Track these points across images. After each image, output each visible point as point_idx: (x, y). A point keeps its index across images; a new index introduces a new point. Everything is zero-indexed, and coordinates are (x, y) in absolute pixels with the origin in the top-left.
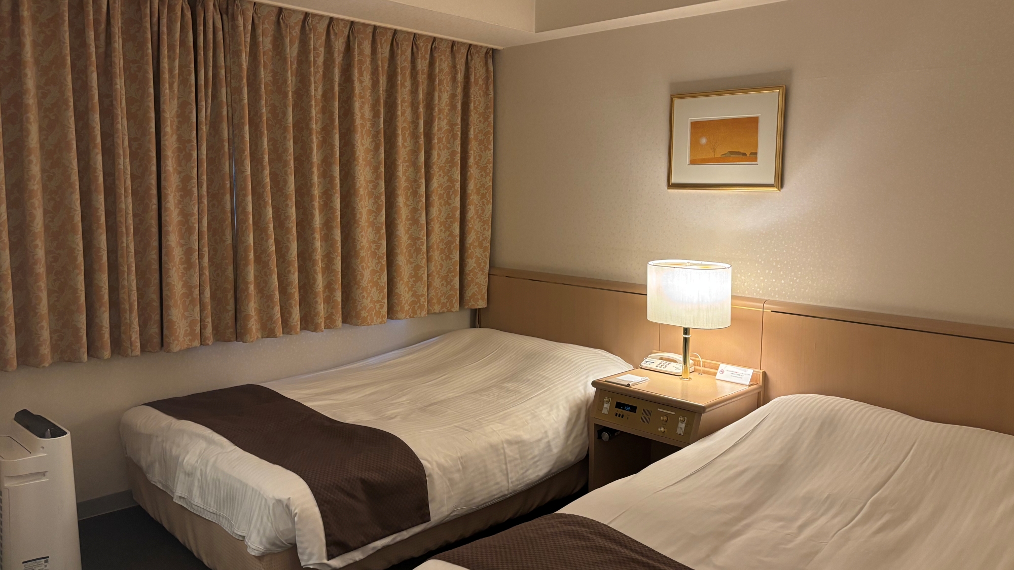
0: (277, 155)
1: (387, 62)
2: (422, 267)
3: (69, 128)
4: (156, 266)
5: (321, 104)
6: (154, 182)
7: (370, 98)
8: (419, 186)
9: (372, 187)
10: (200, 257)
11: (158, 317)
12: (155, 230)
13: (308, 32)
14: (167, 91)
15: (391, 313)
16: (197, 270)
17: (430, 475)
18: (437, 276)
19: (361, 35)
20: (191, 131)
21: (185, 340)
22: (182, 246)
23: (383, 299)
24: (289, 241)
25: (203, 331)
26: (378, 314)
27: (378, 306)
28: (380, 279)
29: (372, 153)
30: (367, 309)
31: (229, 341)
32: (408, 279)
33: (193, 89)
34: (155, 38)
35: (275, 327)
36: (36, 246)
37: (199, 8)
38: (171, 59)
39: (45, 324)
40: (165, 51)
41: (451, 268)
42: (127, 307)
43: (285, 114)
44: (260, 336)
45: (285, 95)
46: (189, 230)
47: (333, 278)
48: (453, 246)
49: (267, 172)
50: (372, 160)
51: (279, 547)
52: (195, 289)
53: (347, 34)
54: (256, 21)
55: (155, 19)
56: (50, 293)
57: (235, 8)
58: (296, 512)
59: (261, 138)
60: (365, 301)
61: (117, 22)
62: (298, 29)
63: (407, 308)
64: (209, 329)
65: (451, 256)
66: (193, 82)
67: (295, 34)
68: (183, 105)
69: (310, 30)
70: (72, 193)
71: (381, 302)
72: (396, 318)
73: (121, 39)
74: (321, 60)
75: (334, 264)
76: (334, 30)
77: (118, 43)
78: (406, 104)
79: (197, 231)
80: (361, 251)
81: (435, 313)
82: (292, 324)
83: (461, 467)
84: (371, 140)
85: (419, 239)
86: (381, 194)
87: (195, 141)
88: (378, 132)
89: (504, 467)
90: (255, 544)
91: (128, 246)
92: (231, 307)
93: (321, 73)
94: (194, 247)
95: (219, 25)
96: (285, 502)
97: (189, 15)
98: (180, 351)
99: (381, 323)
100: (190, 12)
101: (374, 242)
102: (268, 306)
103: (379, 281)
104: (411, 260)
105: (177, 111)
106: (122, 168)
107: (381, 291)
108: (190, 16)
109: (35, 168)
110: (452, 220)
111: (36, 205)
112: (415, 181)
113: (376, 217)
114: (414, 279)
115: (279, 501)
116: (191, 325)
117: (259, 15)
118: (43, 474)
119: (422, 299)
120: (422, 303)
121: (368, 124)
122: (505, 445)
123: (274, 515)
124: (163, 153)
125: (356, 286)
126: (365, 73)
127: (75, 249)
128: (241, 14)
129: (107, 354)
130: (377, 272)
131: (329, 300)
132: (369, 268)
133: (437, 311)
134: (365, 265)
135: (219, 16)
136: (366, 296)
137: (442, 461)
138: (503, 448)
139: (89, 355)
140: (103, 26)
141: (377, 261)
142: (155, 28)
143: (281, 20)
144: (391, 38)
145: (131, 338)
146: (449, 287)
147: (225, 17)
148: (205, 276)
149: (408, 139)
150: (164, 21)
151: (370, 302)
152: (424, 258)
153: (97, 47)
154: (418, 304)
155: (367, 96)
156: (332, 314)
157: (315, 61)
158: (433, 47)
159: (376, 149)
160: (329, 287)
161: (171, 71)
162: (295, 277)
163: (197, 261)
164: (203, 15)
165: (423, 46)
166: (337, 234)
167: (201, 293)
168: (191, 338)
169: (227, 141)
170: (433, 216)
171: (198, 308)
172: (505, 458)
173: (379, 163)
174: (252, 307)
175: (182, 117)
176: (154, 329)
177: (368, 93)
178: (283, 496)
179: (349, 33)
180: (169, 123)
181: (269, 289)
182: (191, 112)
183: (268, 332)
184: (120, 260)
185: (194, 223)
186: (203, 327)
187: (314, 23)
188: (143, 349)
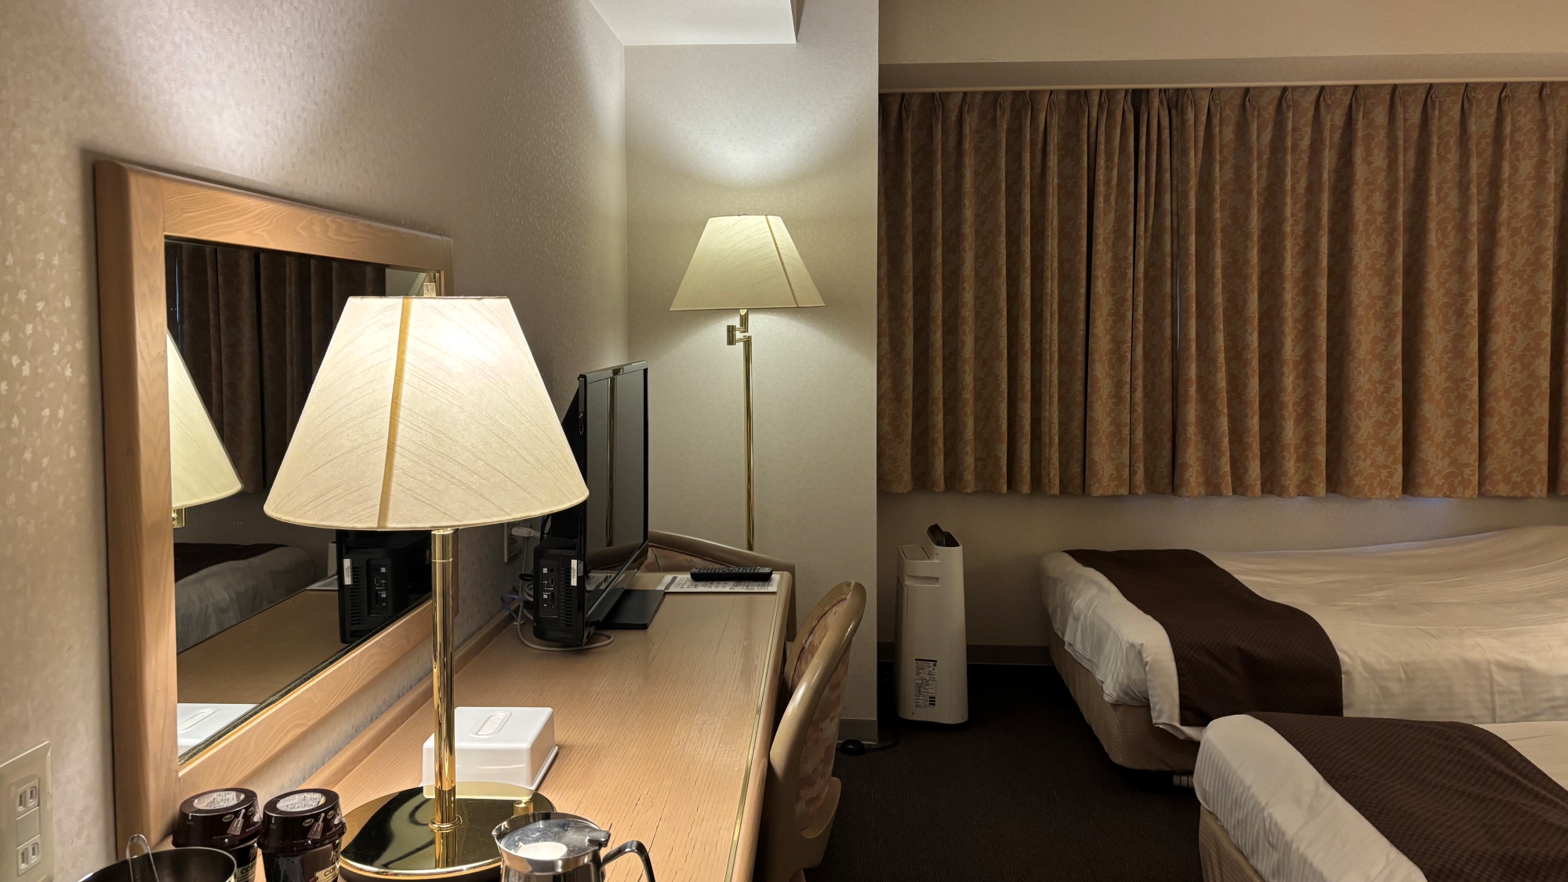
0: (1235, 269)
1: (1417, 131)
2: (1469, 422)
3: (1000, 253)
4: (1080, 399)
5: (1304, 200)
6: (1082, 305)
7: (1384, 183)
8: (1466, 302)
9: (1382, 305)
10: (1132, 390)
11: (1080, 456)
12: (1081, 358)
13: (1285, 110)
14: (1101, 205)
15: (1409, 486)
16: (1128, 406)
17: (1348, 673)
18: (1505, 439)
19: (1372, 101)
20: (1127, 247)
21: (1109, 485)
22: (1112, 377)
23: (1393, 463)
24: (1247, 376)
25: (1132, 477)
26: (1384, 484)
27: (1384, 473)
28: (1389, 434)
29: (1384, 258)
30: (1365, 475)
31: (1163, 493)
32: (1443, 439)
33: (1132, 200)
34: (1092, 149)
35: (1221, 483)
36: (965, 371)
37: (1144, 108)
38: (1109, 168)
39: (969, 449)
40: (1101, 161)
41: (1531, 429)
42: (1047, 440)
43: (1247, 217)
44: (1203, 493)
45: (1249, 193)
46: (1120, 359)
47: (1313, 428)
48: (1535, 393)
49: (1218, 289)
50: (1384, 268)
51: (1133, 698)
52: (1125, 427)
53: (1348, 102)
54: (1213, 110)
55: (1093, 129)
56: (977, 420)
57: (1185, 99)
58: (1147, 660)
59: (1213, 248)
60: (1361, 463)
61: (1052, 139)
62: (1271, 110)
63: (1438, 481)
64: (1140, 475)
65: (1532, 410)
66: (1132, 191)
67: (1267, 116)
68: (1120, 220)
69: (1289, 107)
70: (999, 319)
71: (1390, 468)
72: (1420, 495)
73: (1056, 156)
74: (1305, 143)
75: (1314, 410)
76: (1325, 101)
77: (1053, 162)
78: (1450, 185)
79: (1129, 360)
80: (1356, 394)
81: (1500, 497)
82: (1249, 483)
83: (1403, 675)
84: (1383, 240)
85: (1463, 380)
86: (1395, 315)
87: (1132, 258)
88: (1394, 229)
89: (1488, 697)
90: (1110, 691)
91: (1051, 375)
92: (1167, 452)
93: (1306, 160)
94: (1124, 378)
95: (1165, 122)
96: (1138, 647)
97: (1130, 117)
98: (1102, 497)
99: (1389, 498)
100: (1132, 114)
101: (1381, 382)
102: (1214, 456)
103: (1387, 437)
104: (1450, 411)
105: (1114, 226)
106: (1050, 291)
107: (1391, 450)
108: (1132, 119)
109: (968, 296)
110: (1534, 353)
111: (967, 332)
112: (1461, 294)
113: (1386, 347)
114: (1455, 440)
115: (1132, 645)
116: (1119, 468)
117: (1217, 102)
118: (936, 579)
119: (1467, 471)
120: (1466, 476)
121: (1380, 219)
122: (1494, 668)
123: (1127, 661)
124: (1093, 274)
125: (1349, 442)
126: (1376, 152)
127: (999, 375)
128: (1192, 107)
129: (1026, 488)
130: (1386, 424)
131: (1306, 458)
132: (1371, 418)
133: (1504, 495)
134: (1362, 414)
135: (1167, 112)
136: (1363, 456)
137: (1372, 660)
138: (1490, 672)
139: (1009, 487)
140: (1040, 145)
141: (1386, 409)
142: (1093, 139)
143: (1247, 103)
144: (1424, 96)
145: (1049, 475)
146: (1527, 457)
147: (1173, 112)
148: (1136, 414)
149: (1452, 234)
150: (1102, 129)
151: (1371, 466)
152: (1473, 409)
153: (1032, 168)
154: (1460, 478)
155: (1379, 181)
156: (1310, 477)
157: (1295, 146)
158: (1503, 96)
159: (1391, 252)
160: (1307, 441)
161: (1108, 182)
162: (1254, 423)
163: (1128, 396)
164: (1146, 115)
165: (1483, 98)
166: (1321, 370)
167: (1132, 432)
168: (1117, 483)
169: (1170, 255)
170: (1497, 346)
171: (1126, 451)
172: (1492, 685)
173: (1394, 272)
174: (1192, 455)
175: (1119, 231)
176: (1076, 469)
177: (1381, 178)
178: (1137, 640)
179: (1351, 101)
180: (1101, 240)
181: (1216, 434)
182: (1128, 226)
183: (1213, 489)
184: (1043, 390)
185: (1126, 352)
186: (1132, 473)
187: (1295, 98)
188: (1064, 490)
